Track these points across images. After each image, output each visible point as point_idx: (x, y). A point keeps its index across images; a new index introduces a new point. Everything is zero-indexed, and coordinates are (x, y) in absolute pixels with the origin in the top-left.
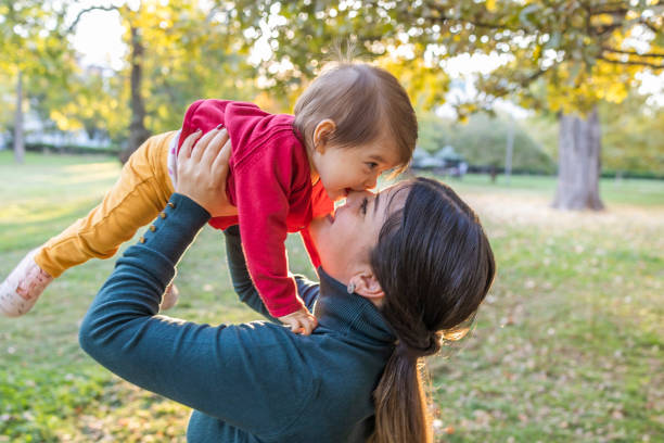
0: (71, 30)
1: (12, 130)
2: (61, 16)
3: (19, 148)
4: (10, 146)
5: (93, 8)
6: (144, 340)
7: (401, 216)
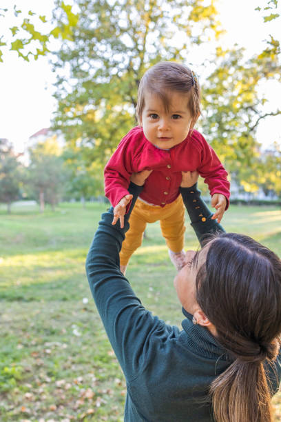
2: (248, 123)
7: (205, 267)
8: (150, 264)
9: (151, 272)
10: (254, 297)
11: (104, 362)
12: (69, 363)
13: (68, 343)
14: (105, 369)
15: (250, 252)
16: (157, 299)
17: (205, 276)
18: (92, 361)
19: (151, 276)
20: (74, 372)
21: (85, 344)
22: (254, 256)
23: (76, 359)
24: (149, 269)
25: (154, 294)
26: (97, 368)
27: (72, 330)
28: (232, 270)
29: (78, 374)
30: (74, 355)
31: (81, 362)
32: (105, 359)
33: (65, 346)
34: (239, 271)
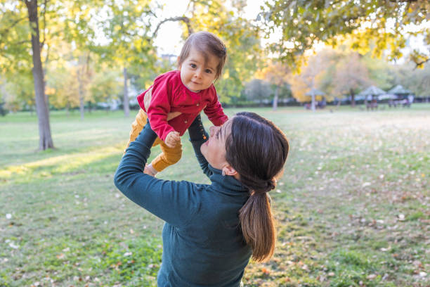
0: (155, 35)
1: (122, 98)
2: (148, 27)
3: (127, 108)
4: (121, 107)
5: (166, 20)
6: (136, 184)
7: (231, 136)
8: (66, 174)
9: (71, 181)
10: (266, 151)
11: (56, 266)
12: (18, 273)
13: (8, 256)
14: (60, 271)
15: (258, 123)
16: (86, 204)
17: (232, 143)
18: (43, 267)
19: (73, 184)
20: (28, 280)
21: (28, 254)
22: (262, 126)
23: (25, 268)
24: (68, 178)
25: (82, 200)
26: (52, 271)
27: (8, 244)
28: (250, 136)
29: (33, 280)
30: (21, 266)
31: (31, 271)
32: (55, 263)
33: (6, 260)
34: (255, 136)
